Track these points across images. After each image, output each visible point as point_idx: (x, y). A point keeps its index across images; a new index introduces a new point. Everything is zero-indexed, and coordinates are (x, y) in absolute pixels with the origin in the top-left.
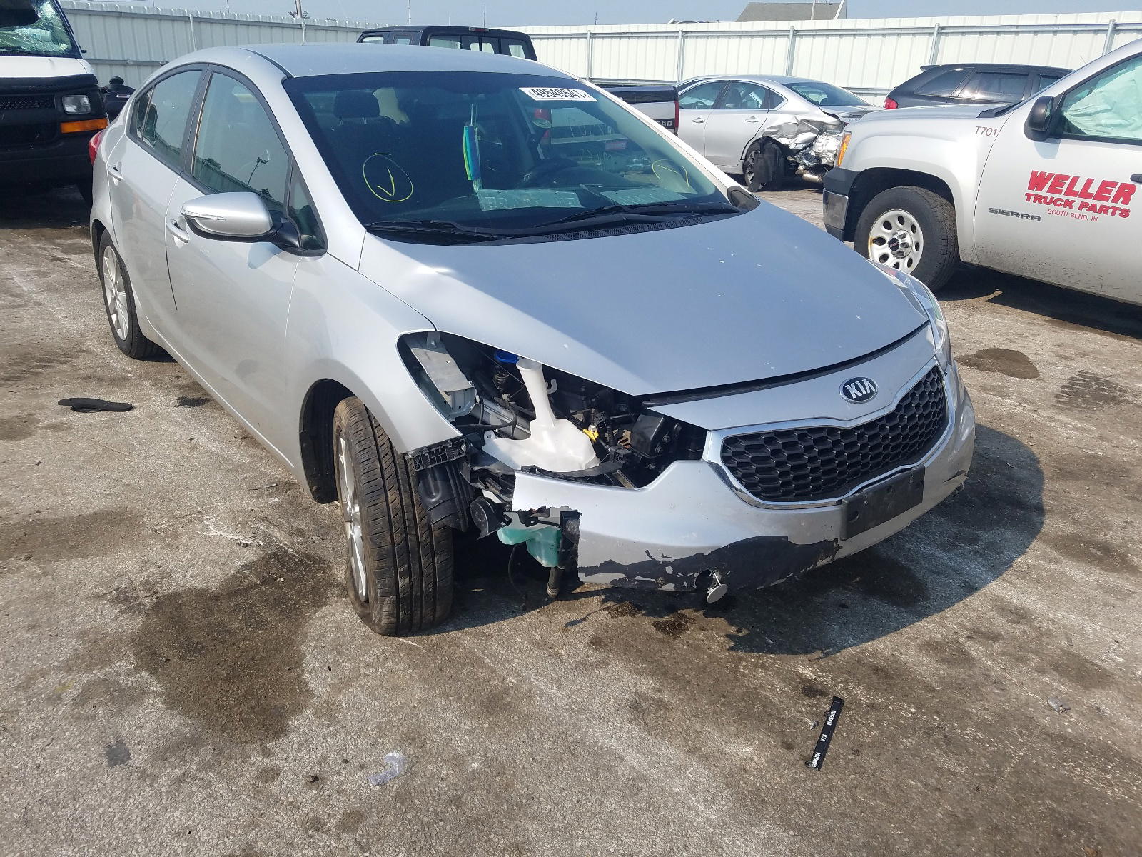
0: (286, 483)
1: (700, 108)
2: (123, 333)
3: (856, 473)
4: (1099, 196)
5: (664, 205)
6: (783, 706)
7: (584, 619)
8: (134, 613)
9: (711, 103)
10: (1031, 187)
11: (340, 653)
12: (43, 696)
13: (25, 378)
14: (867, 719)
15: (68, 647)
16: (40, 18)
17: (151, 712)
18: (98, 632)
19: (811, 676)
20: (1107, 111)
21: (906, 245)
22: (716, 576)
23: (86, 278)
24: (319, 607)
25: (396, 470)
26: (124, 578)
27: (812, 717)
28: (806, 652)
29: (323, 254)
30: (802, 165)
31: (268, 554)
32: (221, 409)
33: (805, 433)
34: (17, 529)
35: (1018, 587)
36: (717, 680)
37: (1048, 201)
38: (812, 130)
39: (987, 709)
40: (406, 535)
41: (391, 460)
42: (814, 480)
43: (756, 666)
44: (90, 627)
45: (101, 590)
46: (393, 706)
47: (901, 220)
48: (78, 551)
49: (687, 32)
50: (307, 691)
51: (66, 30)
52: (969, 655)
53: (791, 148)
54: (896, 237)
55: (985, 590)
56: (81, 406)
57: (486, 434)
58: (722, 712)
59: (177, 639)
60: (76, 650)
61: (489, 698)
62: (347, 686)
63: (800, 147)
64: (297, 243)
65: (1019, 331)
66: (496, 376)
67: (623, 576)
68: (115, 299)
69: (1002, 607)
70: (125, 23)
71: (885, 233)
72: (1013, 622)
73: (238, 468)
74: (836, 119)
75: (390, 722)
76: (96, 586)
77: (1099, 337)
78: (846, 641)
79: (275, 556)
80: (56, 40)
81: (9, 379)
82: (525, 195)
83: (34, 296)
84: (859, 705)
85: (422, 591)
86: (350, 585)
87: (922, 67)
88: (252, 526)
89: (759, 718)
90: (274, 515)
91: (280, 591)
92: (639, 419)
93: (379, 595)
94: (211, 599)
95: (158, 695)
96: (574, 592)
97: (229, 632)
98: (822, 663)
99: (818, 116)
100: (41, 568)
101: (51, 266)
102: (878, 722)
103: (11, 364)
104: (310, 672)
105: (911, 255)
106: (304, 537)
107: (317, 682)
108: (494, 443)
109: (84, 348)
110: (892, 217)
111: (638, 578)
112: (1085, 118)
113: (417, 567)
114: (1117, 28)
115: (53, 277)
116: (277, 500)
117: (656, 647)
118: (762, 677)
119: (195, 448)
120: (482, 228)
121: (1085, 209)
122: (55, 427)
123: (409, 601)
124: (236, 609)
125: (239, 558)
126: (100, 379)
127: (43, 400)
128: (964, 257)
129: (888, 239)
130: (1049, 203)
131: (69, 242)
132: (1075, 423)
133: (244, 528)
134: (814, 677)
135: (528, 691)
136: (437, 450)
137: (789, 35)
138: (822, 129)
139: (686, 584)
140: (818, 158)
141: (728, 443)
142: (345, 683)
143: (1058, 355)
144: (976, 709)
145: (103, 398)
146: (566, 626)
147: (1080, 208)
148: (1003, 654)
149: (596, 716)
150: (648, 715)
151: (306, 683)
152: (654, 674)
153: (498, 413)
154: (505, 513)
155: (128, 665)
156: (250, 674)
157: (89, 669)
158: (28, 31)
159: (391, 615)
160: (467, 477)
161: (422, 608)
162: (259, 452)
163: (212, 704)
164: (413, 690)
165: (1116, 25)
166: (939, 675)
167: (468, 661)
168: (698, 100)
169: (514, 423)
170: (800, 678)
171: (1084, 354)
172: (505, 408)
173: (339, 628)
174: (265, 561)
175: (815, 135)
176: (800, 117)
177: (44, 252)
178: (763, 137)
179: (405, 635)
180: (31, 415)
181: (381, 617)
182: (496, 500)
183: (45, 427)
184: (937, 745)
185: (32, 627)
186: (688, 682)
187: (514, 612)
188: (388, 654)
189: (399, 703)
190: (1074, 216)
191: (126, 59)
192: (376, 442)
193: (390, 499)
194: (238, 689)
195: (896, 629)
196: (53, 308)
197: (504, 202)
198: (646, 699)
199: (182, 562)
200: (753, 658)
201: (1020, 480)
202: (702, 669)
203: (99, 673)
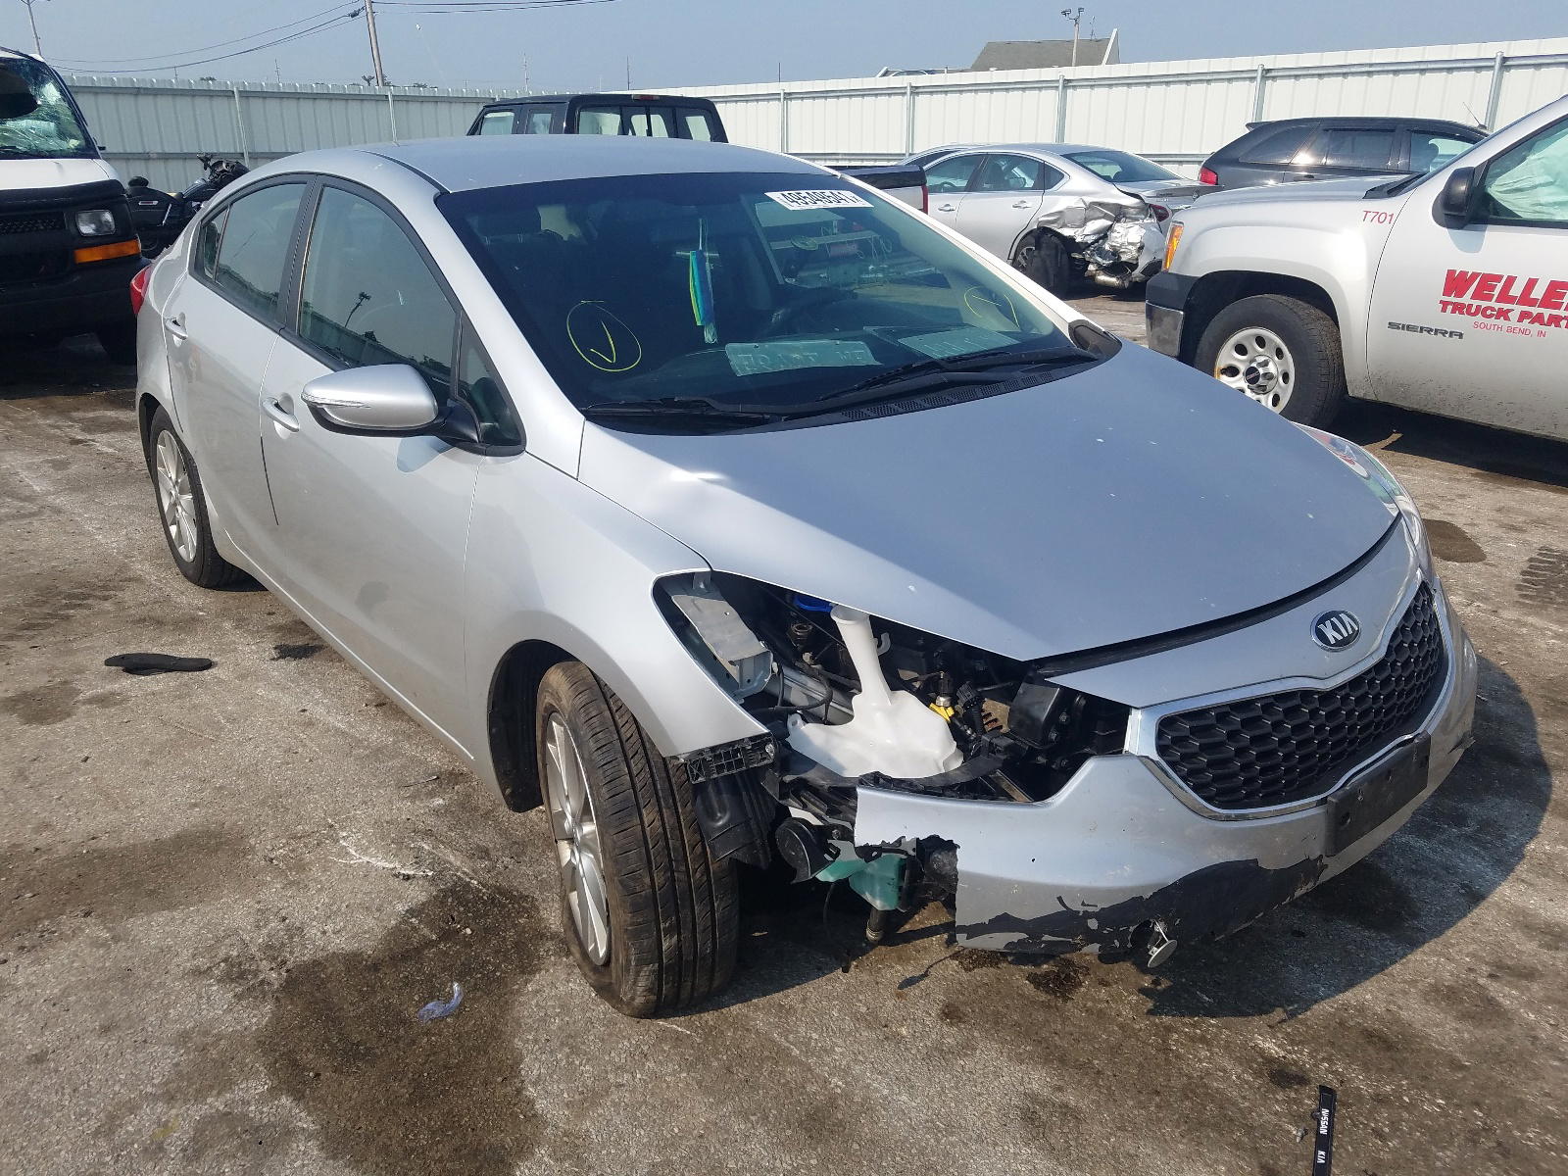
0: (451, 773)
1: (947, 191)
2: (188, 552)
3: (1340, 755)
4: (1546, 302)
5: (993, 354)
6: (1247, 1104)
7: (925, 975)
8: (256, 998)
9: (963, 183)
10: (1447, 293)
11: (575, 1050)
12: (136, 1146)
13: (52, 625)
14: (1377, 1121)
15: (163, 1062)
16: (39, 106)
17: (304, 1166)
18: (206, 1033)
19: (1277, 1053)
20: (1551, 184)
21: (1269, 376)
22: (1159, 928)
23: (121, 468)
24: (529, 973)
25: (652, 776)
26: (234, 939)
27: (1295, 1122)
28: (1261, 1012)
29: (520, 452)
30: (1093, 263)
31: (441, 890)
32: (340, 661)
33: (1271, 702)
34: (66, 866)
35: (1543, 891)
36: (1140, 1066)
37: (1473, 310)
38: (1105, 217)
39: (1547, 1095)
40: (673, 872)
41: (643, 761)
42: (1288, 771)
43: (1193, 1039)
44: (191, 1025)
45: (202, 962)
46: (669, 1136)
47: (1261, 341)
48: (160, 898)
49: (917, 88)
50: (534, 1116)
51: (76, 119)
52: (1499, 1005)
53: (1077, 241)
54: (1254, 365)
55: (1494, 897)
56: (137, 665)
57: (791, 719)
58: (1159, 1120)
59: (327, 1040)
60: (177, 1065)
61: (808, 1115)
62: (594, 1104)
63: (1090, 239)
64: (476, 438)
65: (1441, 492)
66: (794, 628)
67: (1024, 936)
68: (175, 504)
69: (1527, 924)
70: (146, 102)
71: (1239, 360)
72: (1549, 947)
73: (378, 752)
74: (1137, 200)
75: (668, 1163)
76: (194, 956)
77: (1552, 495)
78: (1315, 991)
79: (452, 891)
80: (63, 135)
81: (29, 627)
82: (796, 349)
83: (50, 498)
84: (1360, 1097)
85: (696, 952)
86: (571, 934)
87: (1248, 125)
88: (412, 846)
89: (1216, 1127)
90: (441, 826)
91: (469, 951)
92: (1021, 691)
93: (633, 964)
94: (368, 968)
95: (310, 1136)
96: (901, 931)
97: (403, 1022)
98: (1289, 1030)
99: (1112, 196)
100: (109, 930)
101: (70, 452)
102: (1394, 1125)
103: (30, 605)
104: (535, 1084)
105: (1277, 390)
106: (491, 860)
107: (548, 1099)
108: (802, 732)
109: (131, 574)
110: (1247, 337)
111: (1046, 938)
112: (1518, 195)
113: (689, 919)
114: (1508, 63)
115: (73, 469)
116: (441, 801)
117: (1040, 1016)
118: (1206, 1057)
119: (310, 724)
120: (749, 406)
121: (1526, 321)
122: (103, 701)
123: (677, 969)
124: (408, 983)
125: (400, 898)
126: (159, 623)
127: (80, 659)
128: (1356, 390)
129: (1243, 368)
130: (1474, 314)
131: (91, 415)
132: (1555, 627)
133: (401, 849)
134: (1282, 1053)
135: (866, 1099)
136: (727, 753)
137: (1057, 87)
138: (1119, 214)
139: (1117, 943)
140: (1116, 253)
141: (1166, 725)
142: (588, 1100)
143: (1502, 526)
144: (1530, 1094)
145: (167, 651)
146: (900, 987)
147: (1520, 320)
148: (1549, 1000)
149: (974, 1136)
150: (1051, 1130)
151: (531, 1102)
152: (1047, 1061)
153: (803, 686)
154: (829, 841)
155: (259, 1086)
156: (444, 1092)
157: (200, 1096)
158: (23, 123)
159: (649, 990)
160: (773, 791)
161: (694, 976)
162: (404, 726)
163: (395, 1147)
164: (692, 1108)
165: (1505, 59)
166: (1463, 1041)
167: (766, 1053)
168: (943, 180)
169: (827, 701)
170: (1262, 1057)
171: (1538, 522)
172: (812, 676)
173: (565, 1008)
174: (439, 900)
175: (1111, 223)
176: (1089, 200)
177: (59, 432)
178: (1038, 228)
179: (665, 1016)
180: (66, 682)
181: (635, 994)
182: (815, 821)
183: (90, 701)
184: (1491, 1159)
185: (106, 1030)
186: (1099, 1072)
187: (819, 969)
188: (645, 1048)
189: (676, 1130)
190: (1511, 330)
191: (147, 151)
192: (618, 732)
193: (645, 820)
194: (430, 1120)
195: (1382, 968)
196: (80, 515)
197: (764, 359)
198: (1044, 1104)
199: (317, 909)
200: (1185, 1025)
201: (1501, 720)
202: (1115, 1050)
203: (216, 1103)
